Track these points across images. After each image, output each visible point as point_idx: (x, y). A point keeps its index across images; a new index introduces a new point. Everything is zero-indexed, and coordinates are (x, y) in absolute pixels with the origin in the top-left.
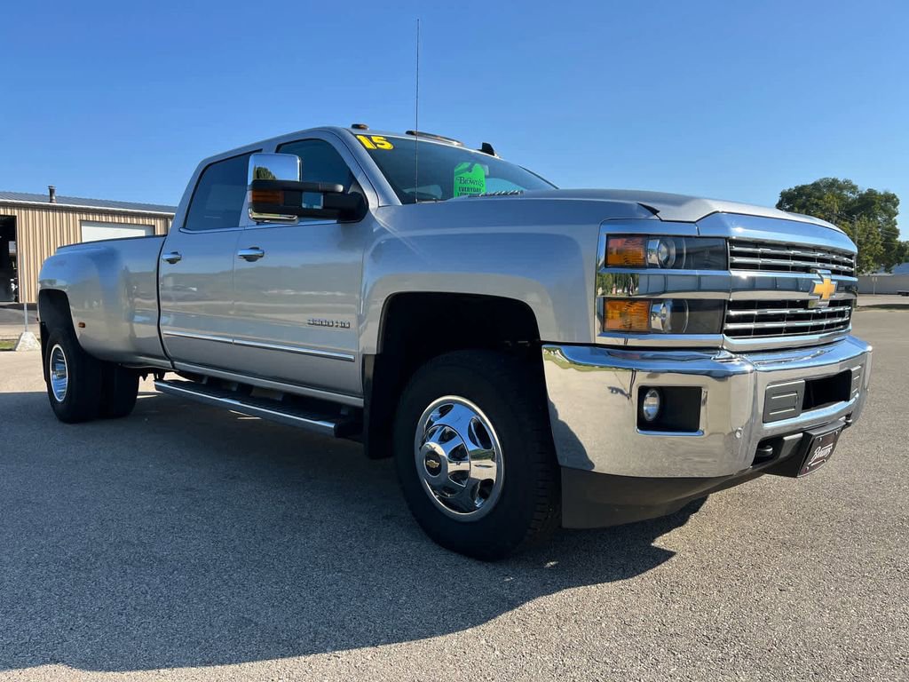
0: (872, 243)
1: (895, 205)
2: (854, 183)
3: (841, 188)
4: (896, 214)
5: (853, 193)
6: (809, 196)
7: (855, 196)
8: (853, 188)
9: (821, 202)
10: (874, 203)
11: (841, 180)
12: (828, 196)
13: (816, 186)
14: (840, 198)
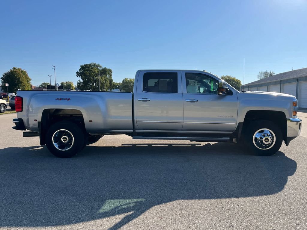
0: (107, 83)
1: (111, 72)
2: (101, 65)
3: (97, 66)
4: (112, 75)
5: (101, 68)
6: (89, 67)
7: (101, 69)
8: (100, 67)
9: (93, 70)
10: (106, 72)
11: (97, 64)
12: (94, 68)
13: (90, 65)
14: (98, 69)
